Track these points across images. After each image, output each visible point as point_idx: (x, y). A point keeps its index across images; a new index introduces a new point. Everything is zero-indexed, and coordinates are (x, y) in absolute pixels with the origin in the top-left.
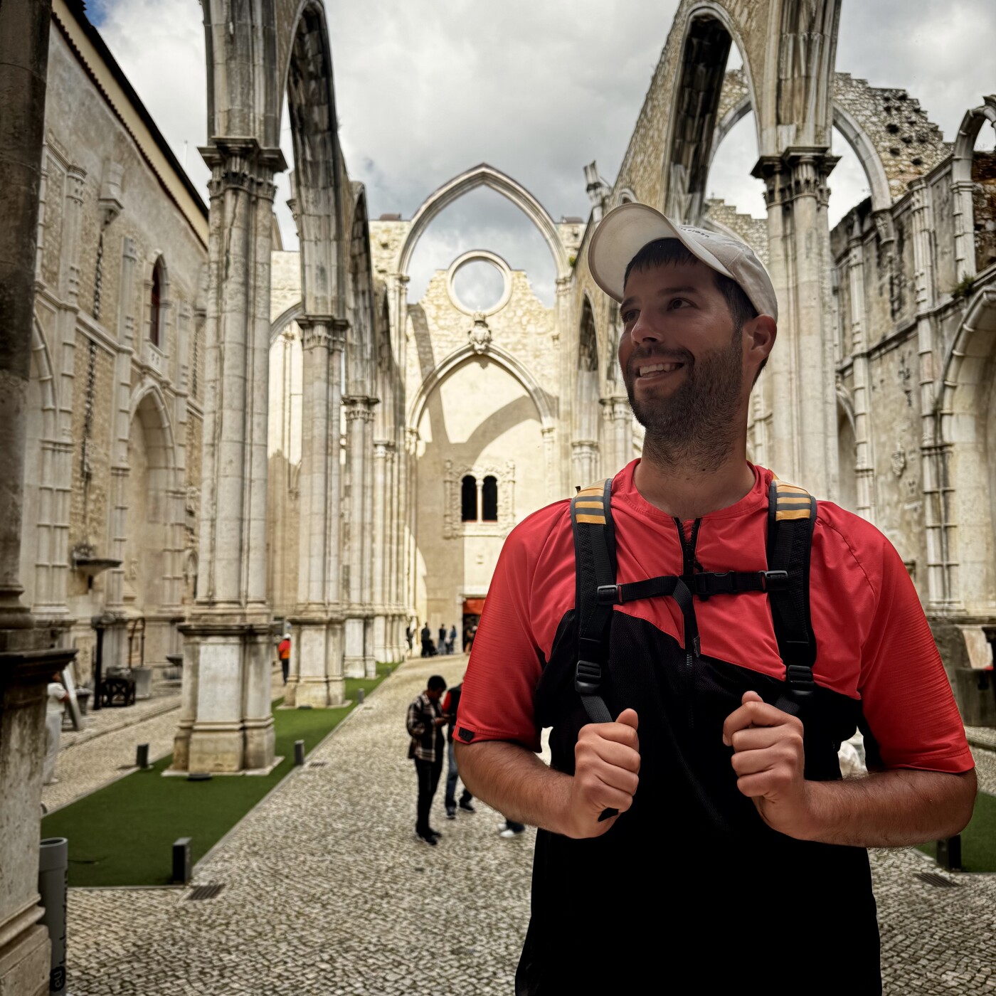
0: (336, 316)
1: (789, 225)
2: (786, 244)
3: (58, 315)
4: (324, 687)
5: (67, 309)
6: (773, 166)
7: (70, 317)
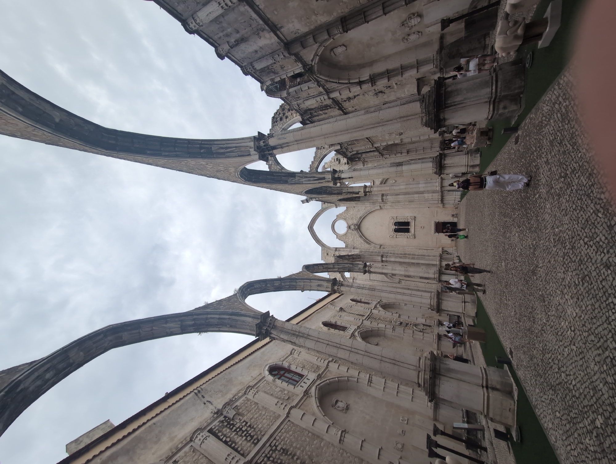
0: (332, 283)
1: (278, 147)
2: (284, 147)
3: (329, 369)
4: (467, 304)
5: (328, 365)
6: (262, 155)
7: (330, 364)
